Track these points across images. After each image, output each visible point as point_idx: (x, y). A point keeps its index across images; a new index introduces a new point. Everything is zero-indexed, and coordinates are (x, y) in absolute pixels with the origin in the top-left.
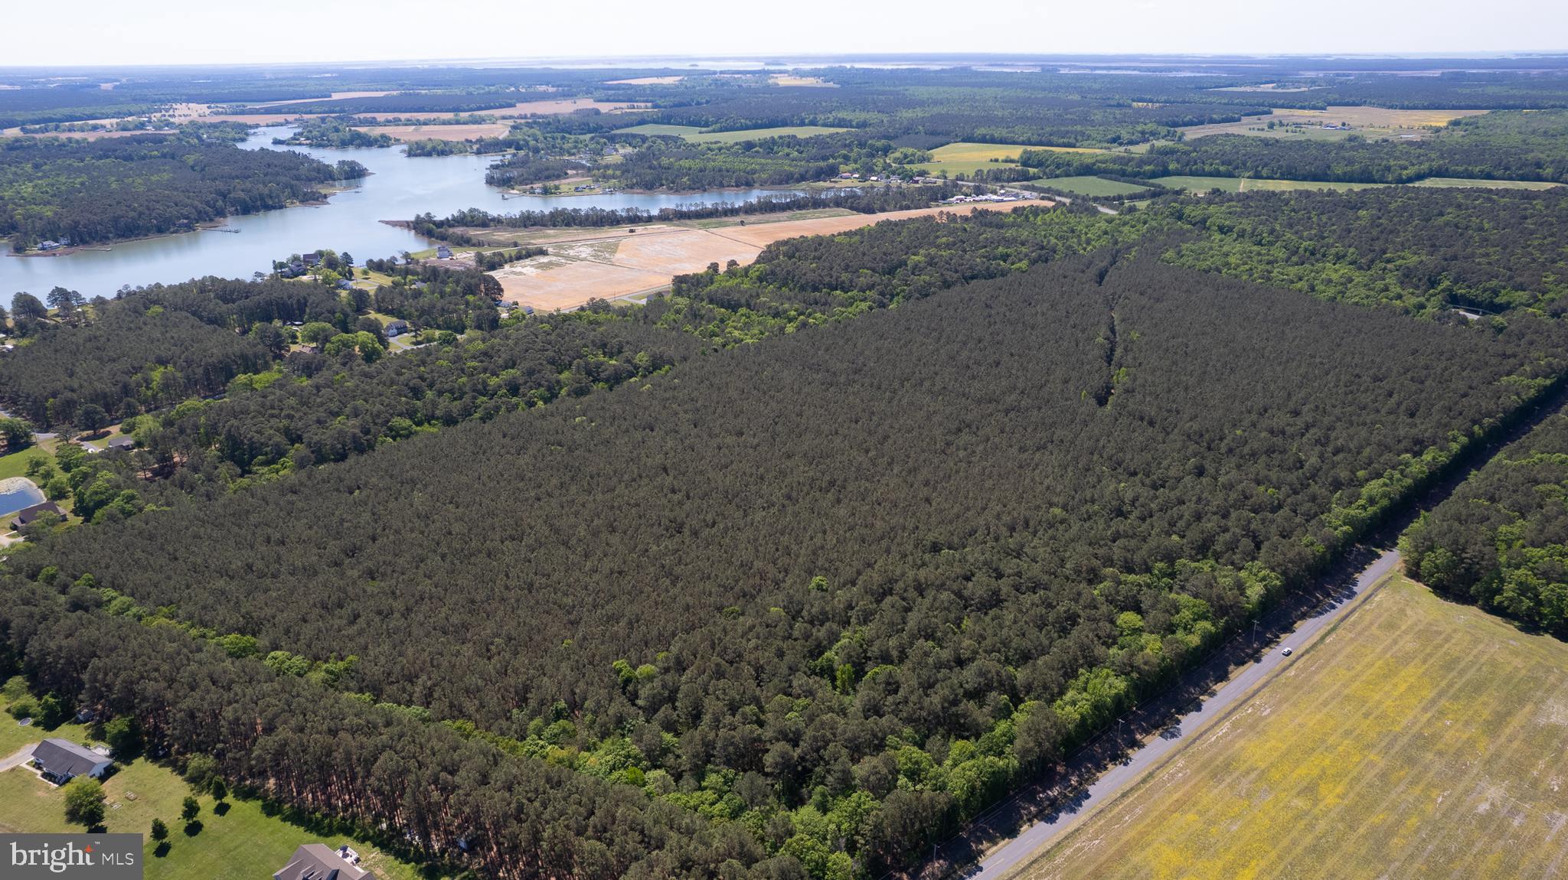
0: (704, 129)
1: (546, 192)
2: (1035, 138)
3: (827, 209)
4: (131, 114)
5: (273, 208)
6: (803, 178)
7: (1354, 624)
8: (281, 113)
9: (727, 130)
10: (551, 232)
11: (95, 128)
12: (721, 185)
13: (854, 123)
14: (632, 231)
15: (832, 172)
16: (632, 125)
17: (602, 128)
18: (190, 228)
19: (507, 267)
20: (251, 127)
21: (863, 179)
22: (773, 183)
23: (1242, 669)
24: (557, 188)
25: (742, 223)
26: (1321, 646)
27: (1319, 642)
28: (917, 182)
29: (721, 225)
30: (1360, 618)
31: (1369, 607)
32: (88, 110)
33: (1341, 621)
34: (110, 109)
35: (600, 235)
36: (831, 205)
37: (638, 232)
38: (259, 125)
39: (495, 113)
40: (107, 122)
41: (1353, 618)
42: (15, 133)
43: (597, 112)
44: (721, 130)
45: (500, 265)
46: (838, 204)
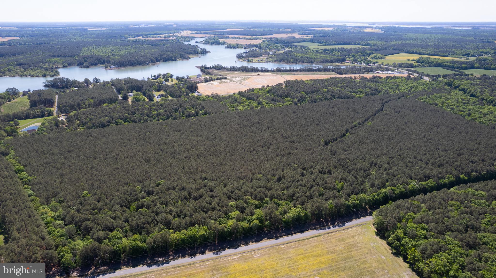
0: (320, 44)
1: (249, 61)
2: (433, 53)
3: (329, 72)
4: (171, 33)
5: (174, 60)
6: (332, 61)
7: (331, 236)
8: (208, 34)
9: (328, 45)
10: (236, 73)
11: (158, 37)
12: (303, 62)
13: (372, 45)
14: (258, 74)
15: (344, 60)
16: (300, 42)
17: (289, 42)
18: (148, 64)
19: (211, 82)
20: (195, 38)
21: (353, 63)
22: (320, 63)
23: (269, 240)
24: (252, 60)
25: (294, 74)
26: (307, 240)
27: (307, 239)
28: (370, 65)
29: (288, 74)
30: (335, 234)
31: (343, 231)
32: (162, 32)
33: (326, 234)
34: (168, 32)
35: (250, 75)
36: (331, 71)
37: (260, 75)
38: (198, 37)
39: (264, 37)
40: (163, 35)
41: (332, 234)
42: (141, 37)
43: (294, 38)
44: (325, 45)
45: (210, 81)
46: (333, 70)
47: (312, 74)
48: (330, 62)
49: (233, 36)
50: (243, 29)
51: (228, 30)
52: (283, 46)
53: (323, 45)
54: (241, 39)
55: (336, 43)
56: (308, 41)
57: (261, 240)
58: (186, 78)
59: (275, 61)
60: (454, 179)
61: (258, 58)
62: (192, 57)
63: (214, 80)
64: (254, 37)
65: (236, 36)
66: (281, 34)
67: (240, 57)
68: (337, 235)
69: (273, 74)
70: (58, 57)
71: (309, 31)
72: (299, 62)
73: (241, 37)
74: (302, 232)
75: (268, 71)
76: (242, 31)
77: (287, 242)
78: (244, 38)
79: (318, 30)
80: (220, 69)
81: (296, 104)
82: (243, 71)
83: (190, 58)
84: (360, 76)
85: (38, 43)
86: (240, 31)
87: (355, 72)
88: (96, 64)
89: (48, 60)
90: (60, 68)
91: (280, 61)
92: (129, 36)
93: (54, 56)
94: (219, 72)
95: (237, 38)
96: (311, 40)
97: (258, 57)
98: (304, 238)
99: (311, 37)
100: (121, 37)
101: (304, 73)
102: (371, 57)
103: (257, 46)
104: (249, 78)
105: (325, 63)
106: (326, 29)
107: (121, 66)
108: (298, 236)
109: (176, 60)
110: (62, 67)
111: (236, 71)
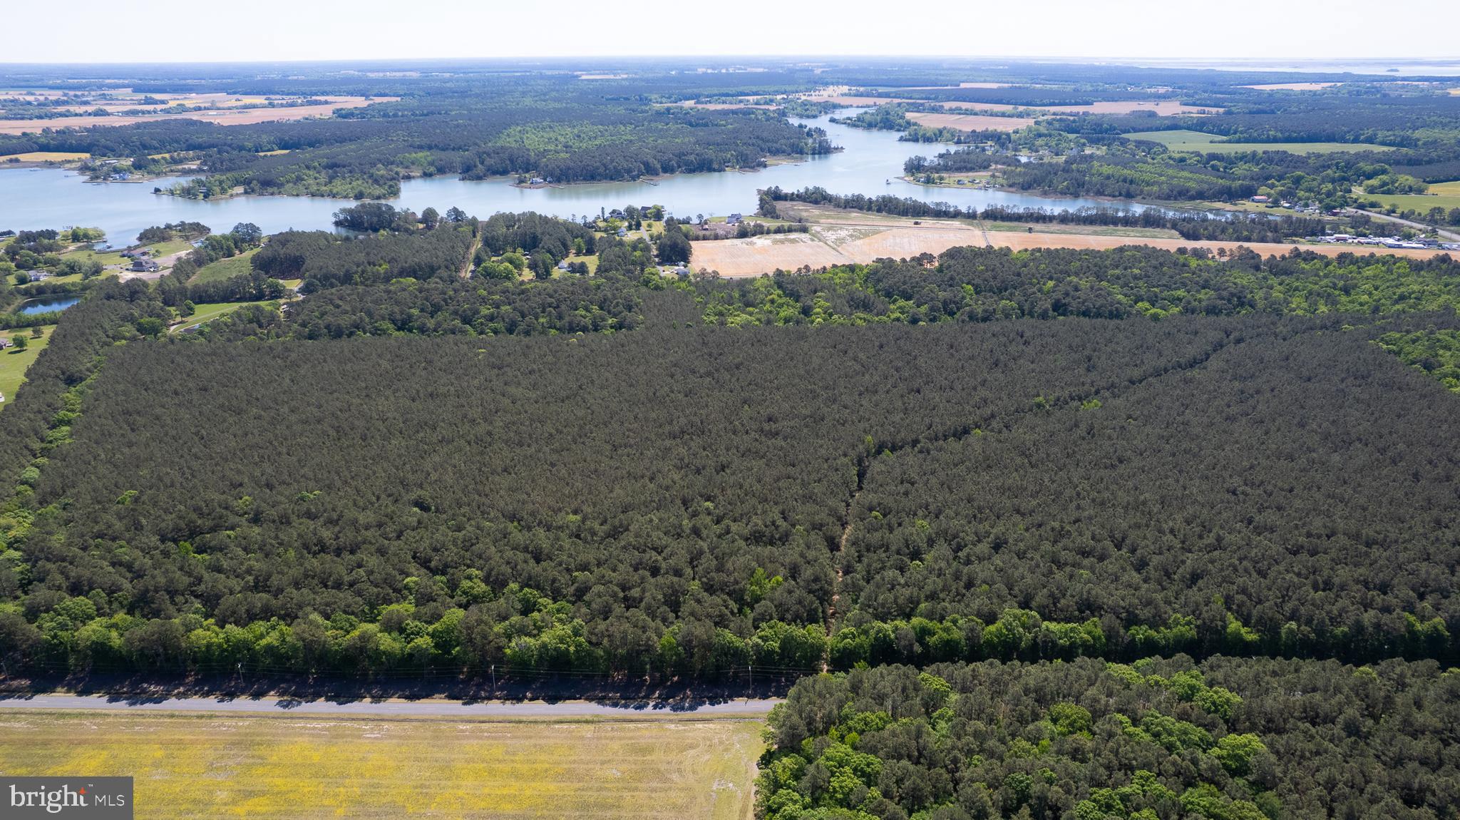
1: (928, 181)
3: (1158, 229)
4: (785, 93)
5: (715, 170)
7: (623, 729)
8: (889, 97)
9: (1246, 140)
11: (741, 101)
12: (1099, 193)
14: (916, 223)
16: (1158, 129)
17: (1116, 129)
18: (634, 179)
20: (843, 107)
22: (1159, 197)
23: (446, 700)
24: (941, 178)
25: (1030, 230)
26: (543, 726)
27: (548, 723)
28: (1335, 214)
29: (1011, 229)
30: (638, 729)
31: (672, 726)
32: (761, 88)
33: (617, 721)
34: (776, 88)
35: (886, 223)
36: (1168, 225)
37: (922, 225)
38: (851, 106)
39: (1053, 109)
40: (755, 97)
41: (632, 725)
42: (690, 103)
43: (1152, 115)
44: (1238, 141)
45: (754, 235)
46: (1174, 225)
47: (1095, 233)
48: (1192, 198)
49: (954, 105)
50: (1006, 85)
51: (963, 86)
52: (1083, 141)
53: (1230, 142)
54: (976, 114)
55: (1279, 135)
56: (1189, 128)
57: (427, 696)
58: (695, 221)
59: (1010, 186)
60: (1194, 632)
61: (971, 174)
62: (775, 162)
63: (768, 232)
64: (1021, 108)
65: (965, 105)
66: (1124, 103)
67: (914, 168)
68: (646, 733)
69: (964, 226)
70: (430, 148)
71: (1229, 93)
72: (1088, 191)
73: (978, 107)
74: (552, 699)
75: (956, 215)
76: (1003, 89)
77: (481, 719)
78: (985, 113)
79: (1260, 92)
80: (816, 202)
81: (914, 321)
82: (879, 210)
83: (765, 166)
84: (1241, 247)
85: (425, 112)
86: (999, 89)
87: (1245, 233)
88: (504, 172)
89: (400, 157)
90: (414, 177)
91: (1026, 187)
92: (662, 97)
93: (421, 148)
94: (806, 210)
95: (967, 110)
96: (1197, 124)
97: (971, 169)
98: (539, 718)
99: (1218, 113)
100: (641, 99)
101: (1071, 227)
102: (1368, 187)
103: (999, 138)
104: (879, 232)
105: (1176, 199)
106: (1297, 87)
107: (559, 180)
108: (538, 708)
109: (720, 170)
110: (421, 177)
111: (861, 209)
